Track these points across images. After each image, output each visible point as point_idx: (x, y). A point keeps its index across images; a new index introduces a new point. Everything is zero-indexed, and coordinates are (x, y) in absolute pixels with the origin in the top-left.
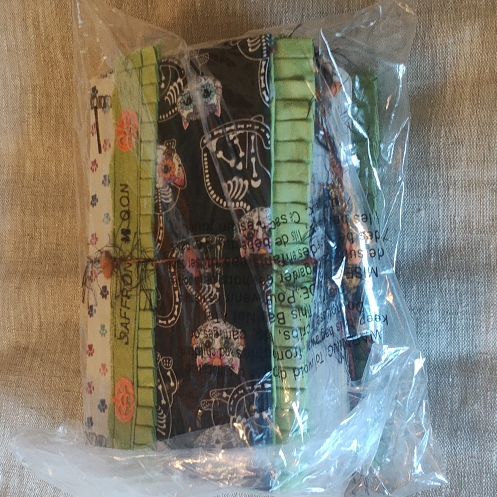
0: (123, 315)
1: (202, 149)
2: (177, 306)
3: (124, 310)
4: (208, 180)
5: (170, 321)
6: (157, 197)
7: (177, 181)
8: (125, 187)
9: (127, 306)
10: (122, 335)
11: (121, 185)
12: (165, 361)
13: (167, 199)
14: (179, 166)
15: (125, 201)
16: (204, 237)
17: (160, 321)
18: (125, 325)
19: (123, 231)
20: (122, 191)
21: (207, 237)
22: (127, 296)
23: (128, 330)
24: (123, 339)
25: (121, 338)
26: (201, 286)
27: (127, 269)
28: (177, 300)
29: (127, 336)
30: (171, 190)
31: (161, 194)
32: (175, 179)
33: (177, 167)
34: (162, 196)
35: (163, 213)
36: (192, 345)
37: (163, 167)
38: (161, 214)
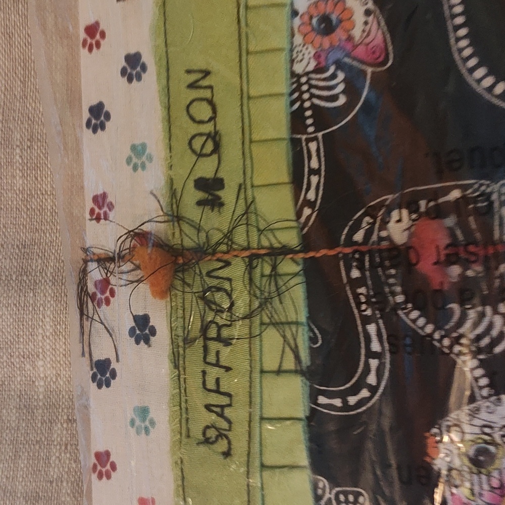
0: (211, 385)
2: (374, 363)
3: (213, 372)
4: (463, 43)
5: (352, 400)
6: (296, 95)
7: (359, 52)
8: (200, 75)
9: (223, 362)
10: (212, 433)
11: (189, 72)
12: (342, 498)
13: (334, 98)
14: (368, 13)
15: (203, 111)
16: (456, 186)
17: (322, 400)
18: (218, 410)
19: (202, 184)
20: (192, 86)
21: (464, 188)
22: (219, 339)
23: (229, 422)
24: (213, 443)
25: (207, 441)
26: (451, 309)
27: (215, 274)
28: (376, 346)
29: (227, 437)
30: (341, 76)
31: (311, 86)
32: (355, 47)
33: (359, 18)
34: (314, 91)
35: (320, 135)
36: (428, 459)
37: (314, 21)
38: (313, 136)
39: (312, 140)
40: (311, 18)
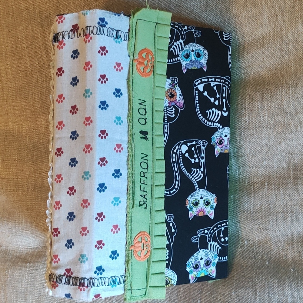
0: (142, 189)
1: (195, 88)
2: (177, 182)
3: (143, 186)
4: (198, 107)
5: (171, 192)
7: (178, 104)
8: (143, 102)
9: (145, 183)
10: (142, 203)
11: (139, 100)
12: (168, 217)
13: (172, 115)
14: (180, 95)
16: (195, 141)
18: (144, 196)
19: (141, 132)
20: (140, 104)
21: (196, 141)
22: (144, 176)
23: (146, 199)
24: (142, 206)
25: (140, 205)
26: (192, 170)
27: (144, 158)
28: (178, 179)
29: (146, 203)
30: (174, 109)
31: (167, 110)
32: (177, 103)
33: (178, 96)
34: (167, 112)
35: (168, 123)
36: (186, 205)
37: (169, 93)
38: (167, 123)
39: (166, 124)
40: (168, 92)
